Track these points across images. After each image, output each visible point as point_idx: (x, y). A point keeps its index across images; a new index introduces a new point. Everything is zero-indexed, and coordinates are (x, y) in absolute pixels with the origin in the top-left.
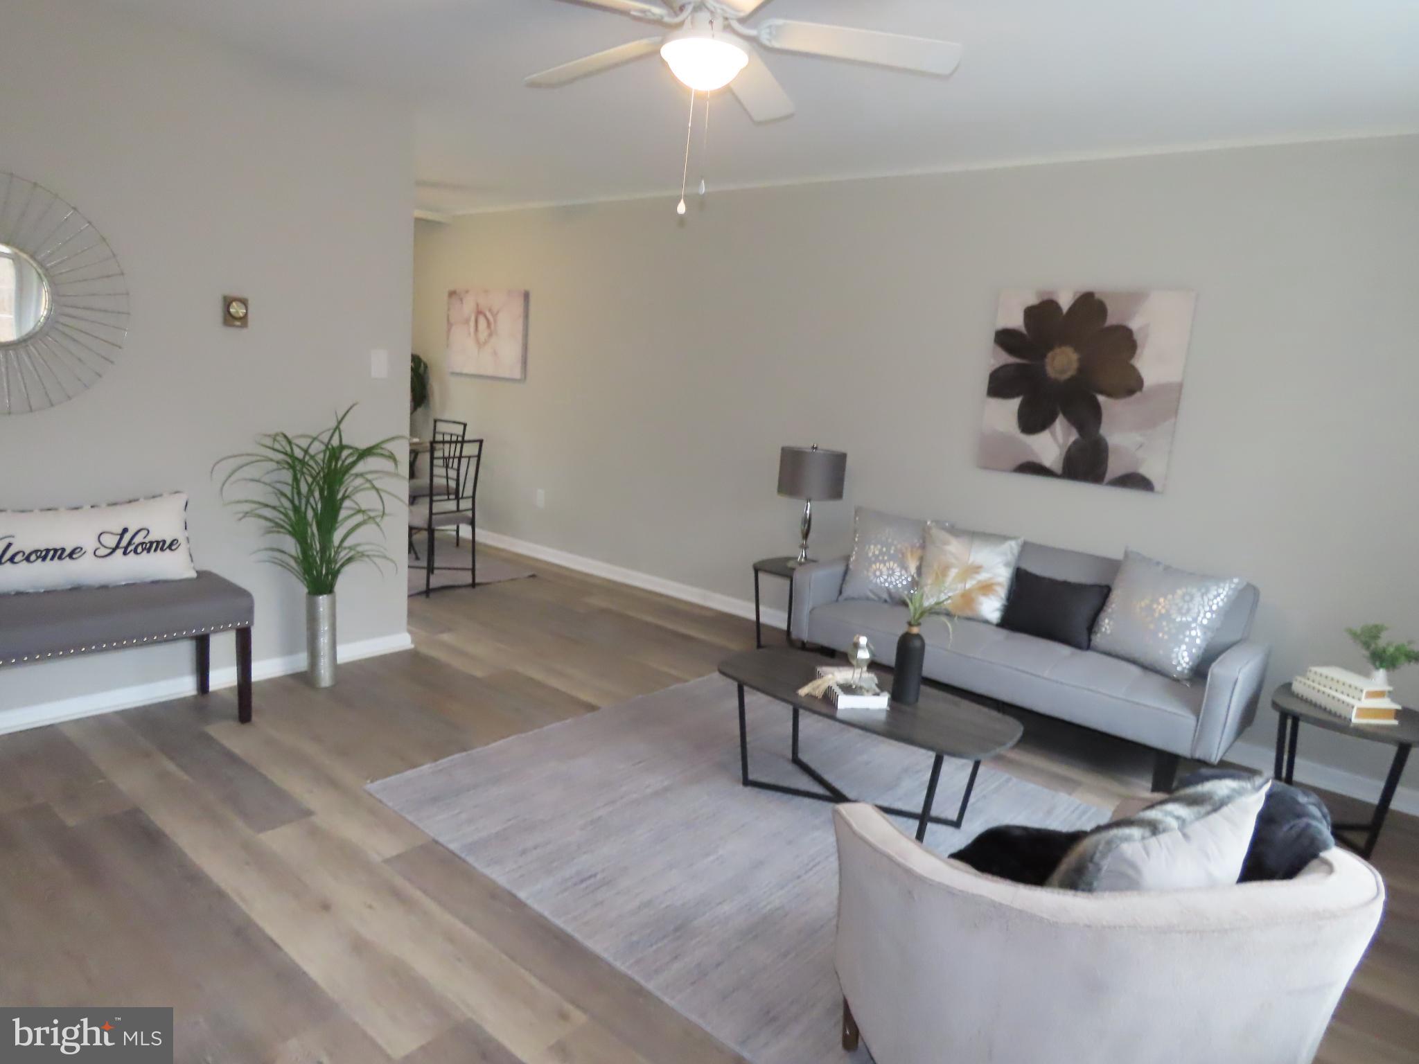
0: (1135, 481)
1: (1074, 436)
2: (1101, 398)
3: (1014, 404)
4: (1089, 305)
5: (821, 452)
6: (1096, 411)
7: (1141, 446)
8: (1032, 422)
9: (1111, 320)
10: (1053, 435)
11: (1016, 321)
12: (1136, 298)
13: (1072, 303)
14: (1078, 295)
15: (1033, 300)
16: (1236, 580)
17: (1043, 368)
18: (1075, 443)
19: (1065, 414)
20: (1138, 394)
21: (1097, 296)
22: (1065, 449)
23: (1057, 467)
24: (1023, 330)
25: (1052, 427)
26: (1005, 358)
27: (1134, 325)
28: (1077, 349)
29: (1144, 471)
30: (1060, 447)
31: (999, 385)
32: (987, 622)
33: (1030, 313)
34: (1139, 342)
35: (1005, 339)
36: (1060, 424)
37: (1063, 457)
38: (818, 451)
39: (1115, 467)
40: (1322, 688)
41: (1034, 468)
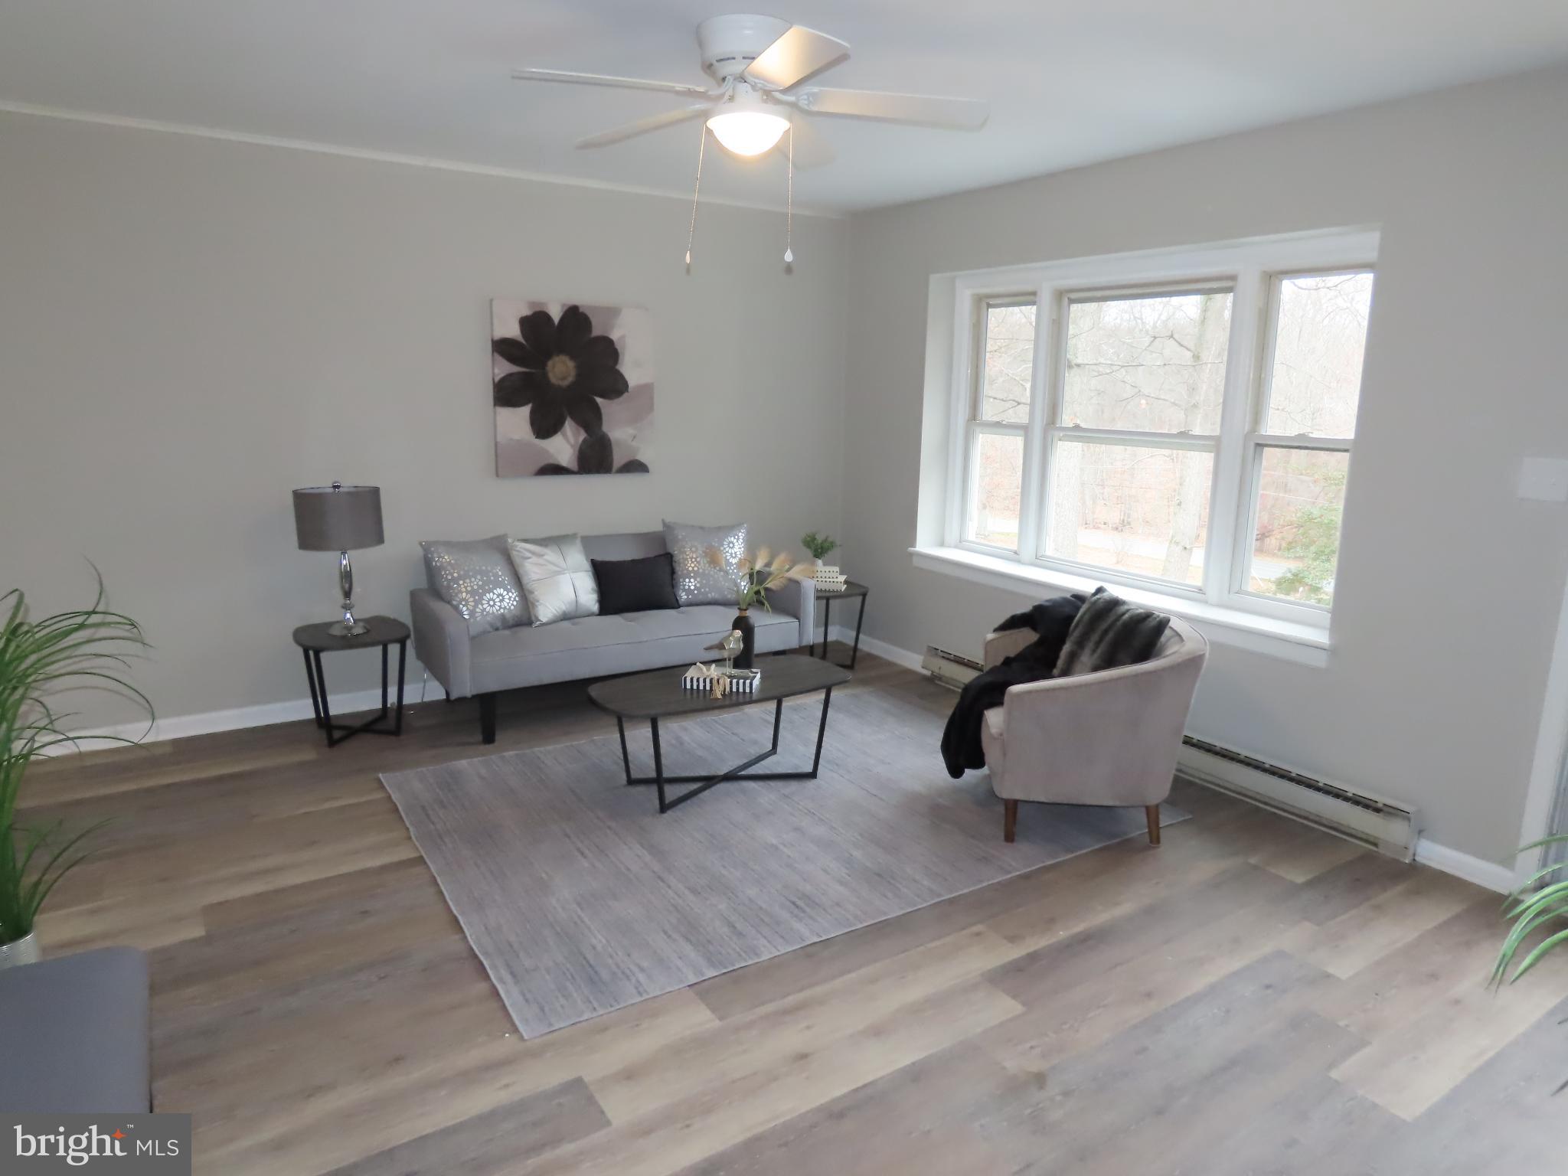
0: (635, 467)
1: (583, 435)
2: (599, 400)
3: (525, 411)
4: (575, 316)
5: (346, 490)
6: (597, 412)
7: (634, 437)
8: (544, 427)
9: (596, 332)
10: (565, 436)
11: (512, 330)
12: (612, 312)
13: (561, 314)
14: (565, 308)
15: (526, 312)
16: (745, 526)
17: (545, 375)
18: (584, 441)
19: (574, 418)
20: (626, 395)
21: (581, 310)
22: (577, 449)
23: (574, 466)
24: (521, 339)
25: (562, 430)
26: (505, 368)
27: (615, 336)
28: (573, 357)
29: (643, 457)
30: (572, 446)
31: (506, 394)
32: (592, 614)
33: (525, 322)
34: (619, 351)
35: (503, 348)
36: (569, 426)
37: (577, 453)
38: (341, 489)
39: (619, 459)
40: (832, 580)
41: (554, 470)
